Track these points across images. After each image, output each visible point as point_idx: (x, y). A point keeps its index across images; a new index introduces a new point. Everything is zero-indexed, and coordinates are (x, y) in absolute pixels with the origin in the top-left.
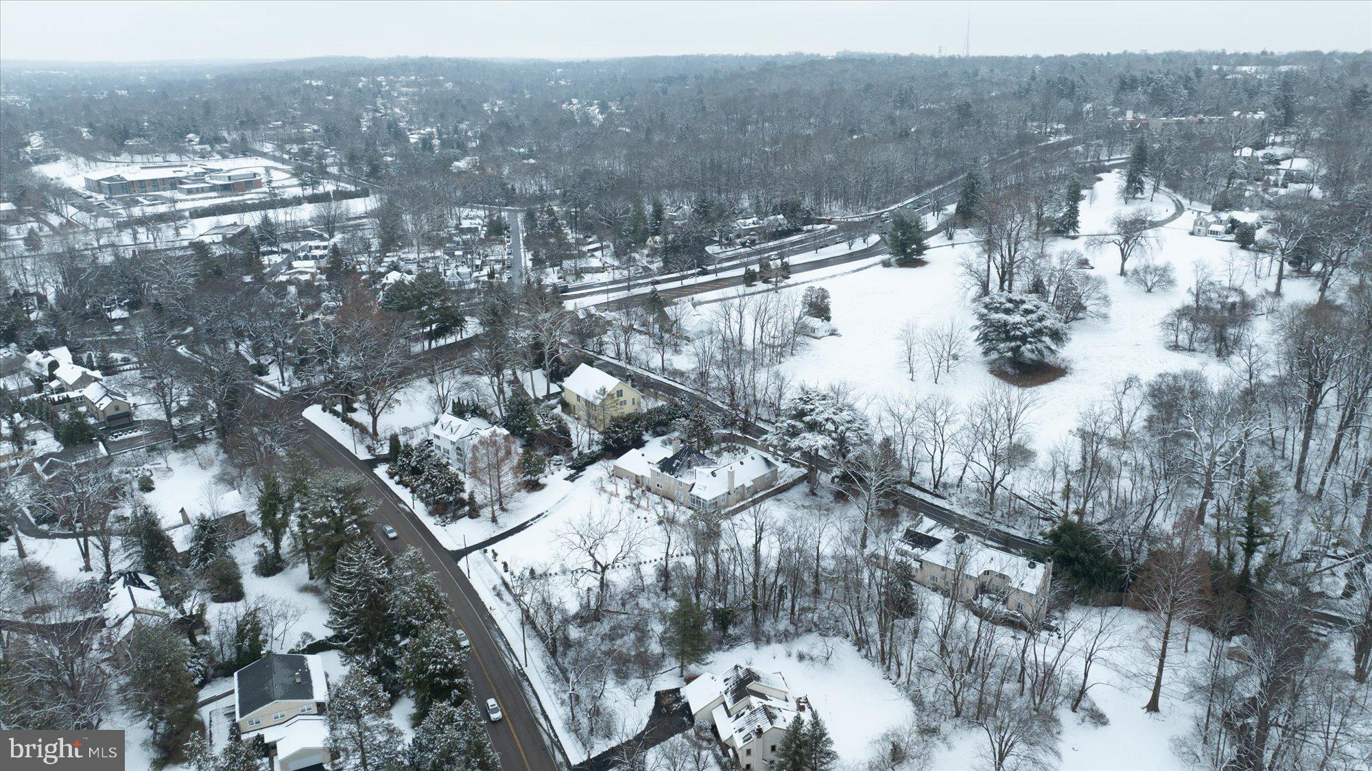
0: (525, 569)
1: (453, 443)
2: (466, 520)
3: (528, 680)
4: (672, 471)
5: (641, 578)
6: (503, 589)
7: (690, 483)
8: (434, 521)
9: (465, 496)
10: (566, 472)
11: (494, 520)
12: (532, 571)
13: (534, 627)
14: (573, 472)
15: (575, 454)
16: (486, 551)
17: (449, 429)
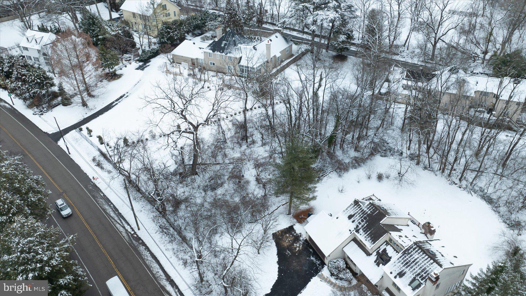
0: (119, 139)
1: (39, 51)
2: (61, 107)
3: (144, 244)
4: (222, 50)
5: (223, 132)
6: (102, 159)
7: (238, 56)
8: (32, 112)
9: (56, 89)
10: (135, 65)
11: (84, 104)
12: (125, 141)
13: (139, 190)
14: (141, 64)
15: (140, 52)
16: (81, 130)
17: (34, 41)
